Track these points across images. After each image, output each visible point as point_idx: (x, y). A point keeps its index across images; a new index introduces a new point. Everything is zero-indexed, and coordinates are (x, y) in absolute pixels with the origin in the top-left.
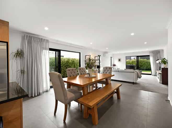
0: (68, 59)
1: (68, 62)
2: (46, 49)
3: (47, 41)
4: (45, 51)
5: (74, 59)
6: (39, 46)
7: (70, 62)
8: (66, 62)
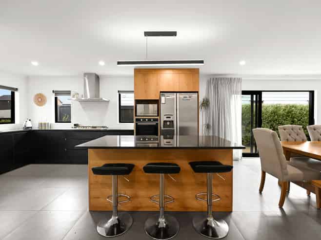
0: (277, 108)
1: (274, 113)
2: (236, 93)
3: (239, 80)
4: (236, 95)
5: (293, 106)
6: (227, 90)
7: (281, 112)
8: (272, 113)
